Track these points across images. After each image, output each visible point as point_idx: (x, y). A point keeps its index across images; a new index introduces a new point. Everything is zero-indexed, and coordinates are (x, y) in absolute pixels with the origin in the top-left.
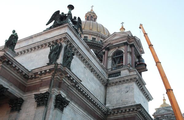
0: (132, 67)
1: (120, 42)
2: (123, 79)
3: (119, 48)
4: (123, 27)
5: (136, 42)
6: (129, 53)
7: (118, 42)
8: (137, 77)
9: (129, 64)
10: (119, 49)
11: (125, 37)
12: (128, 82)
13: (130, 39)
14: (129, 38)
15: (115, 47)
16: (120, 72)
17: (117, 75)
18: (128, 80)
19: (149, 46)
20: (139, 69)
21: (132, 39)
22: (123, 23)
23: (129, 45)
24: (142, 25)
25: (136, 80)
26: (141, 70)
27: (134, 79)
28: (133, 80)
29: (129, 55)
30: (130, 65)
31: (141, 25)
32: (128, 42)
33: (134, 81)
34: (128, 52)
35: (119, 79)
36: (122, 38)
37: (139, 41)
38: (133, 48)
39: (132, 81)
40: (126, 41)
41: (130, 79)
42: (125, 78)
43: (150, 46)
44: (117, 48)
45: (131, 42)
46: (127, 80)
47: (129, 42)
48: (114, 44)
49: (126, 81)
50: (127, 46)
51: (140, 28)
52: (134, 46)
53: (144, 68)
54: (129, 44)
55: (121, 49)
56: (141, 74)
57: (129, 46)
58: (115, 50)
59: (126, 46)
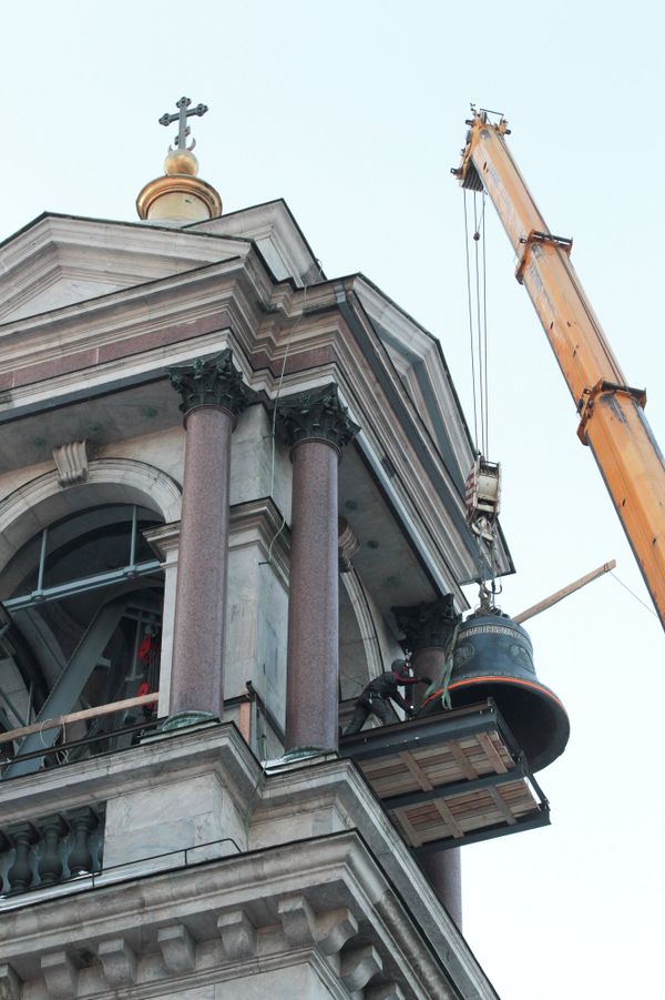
0: (287, 740)
1: (114, 356)
2: (137, 922)
3: (97, 448)
4: (185, 169)
5: (381, 377)
6: (253, 535)
7: (83, 366)
8: (367, 890)
9: (252, 696)
10: (106, 475)
11: (195, 278)
12: (206, 961)
13: (284, 324)
14: (264, 310)
15: (42, 451)
16: (94, 820)
17: (39, 857)
18: (218, 936)
19: (586, 408)
20: (416, 794)
21: (311, 314)
22: (188, 110)
23: (259, 412)
24: (502, 130)
25: (339, 941)
26: (439, 804)
27: (319, 913)
28: (293, 929)
29: (249, 563)
30: (264, 712)
31: (483, 127)
32: (238, 364)
33: (303, 949)
34: (237, 516)
35: (75, 924)
36: (146, 295)
37: (428, 365)
38: (323, 460)
39: (269, 948)
40: (218, 345)
41: (246, 908)
42: (163, 890)
43: (603, 411)
44: (72, 460)
45: (298, 367)
46: (200, 934)
47: (256, 364)
48: (23, 400)
49: (177, 955)
50: (220, 420)
51: (470, 177)
52: (345, 438)
53: (491, 775)
54: (261, 398)
55: (139, 480)
56: (442, 882)
57: (255, 426)
58: (37, 495)
59: (207, 424)
